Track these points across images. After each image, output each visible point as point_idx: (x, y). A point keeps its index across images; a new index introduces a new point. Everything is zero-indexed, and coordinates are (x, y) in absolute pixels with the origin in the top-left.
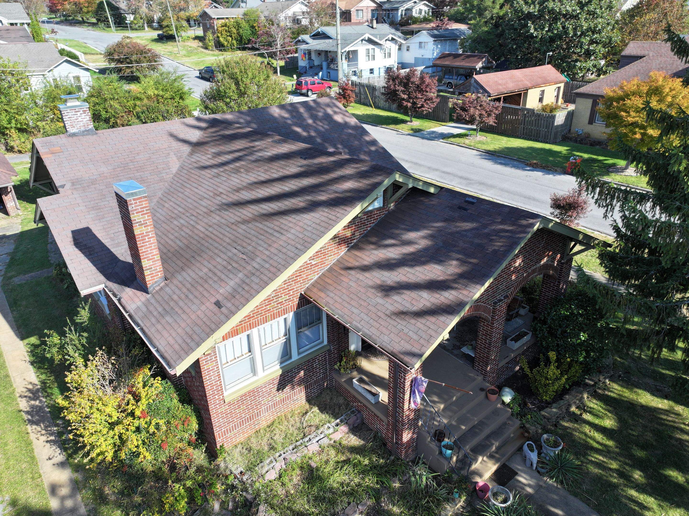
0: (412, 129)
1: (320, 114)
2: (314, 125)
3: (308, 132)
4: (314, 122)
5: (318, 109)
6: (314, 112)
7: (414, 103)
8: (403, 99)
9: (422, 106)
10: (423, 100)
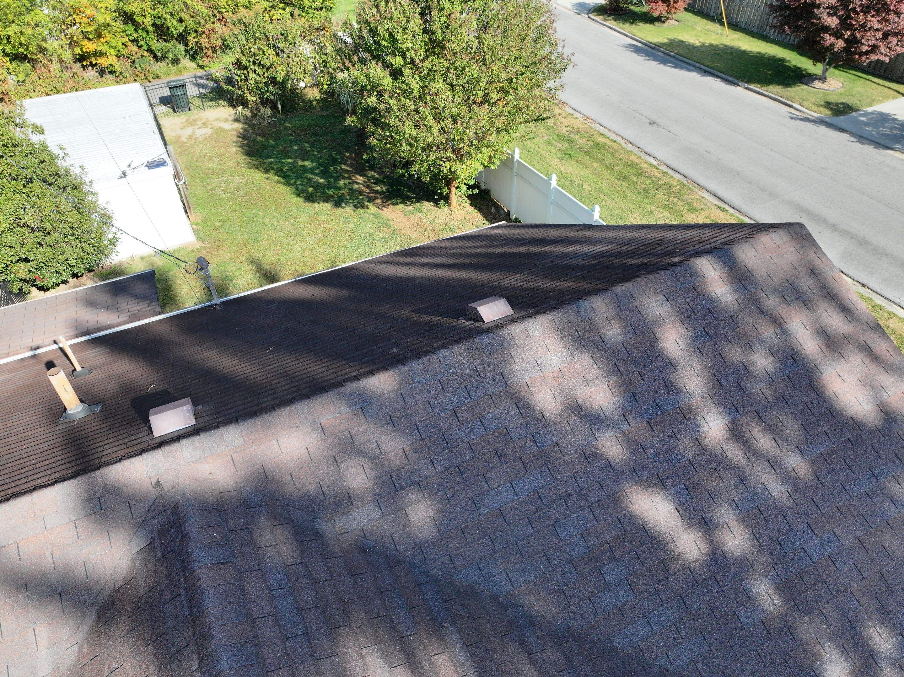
0: (828, 105)
1: (761, 362)
2: (736, 454)
3: (707, 526)
4: (736, 434)
5: (747, 323)
6: (732, 353)
7: (852, 42)
8: (826, 29)
9: (874, 49)
10: (880, 35)
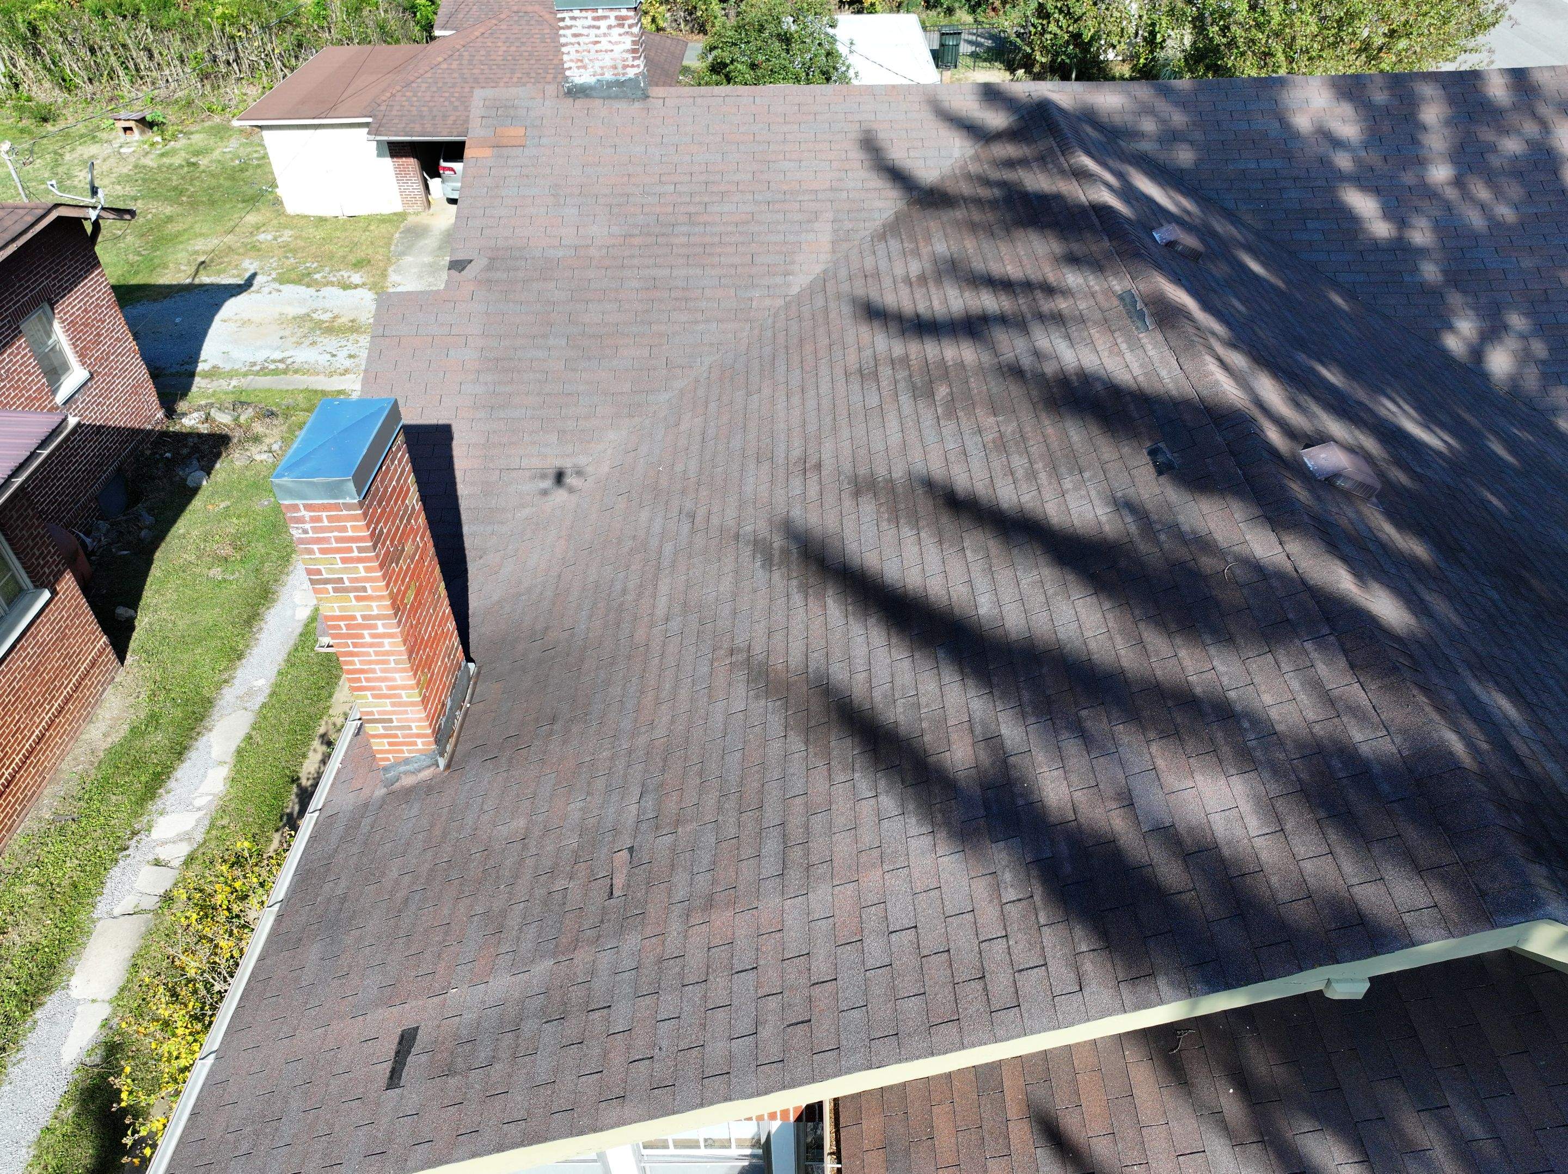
1: (1512, 146)
2: (1451, 194)
3: (1402, 223)
4: (1458, 182)
5: (1514, 119)
6: (1487, 135)
